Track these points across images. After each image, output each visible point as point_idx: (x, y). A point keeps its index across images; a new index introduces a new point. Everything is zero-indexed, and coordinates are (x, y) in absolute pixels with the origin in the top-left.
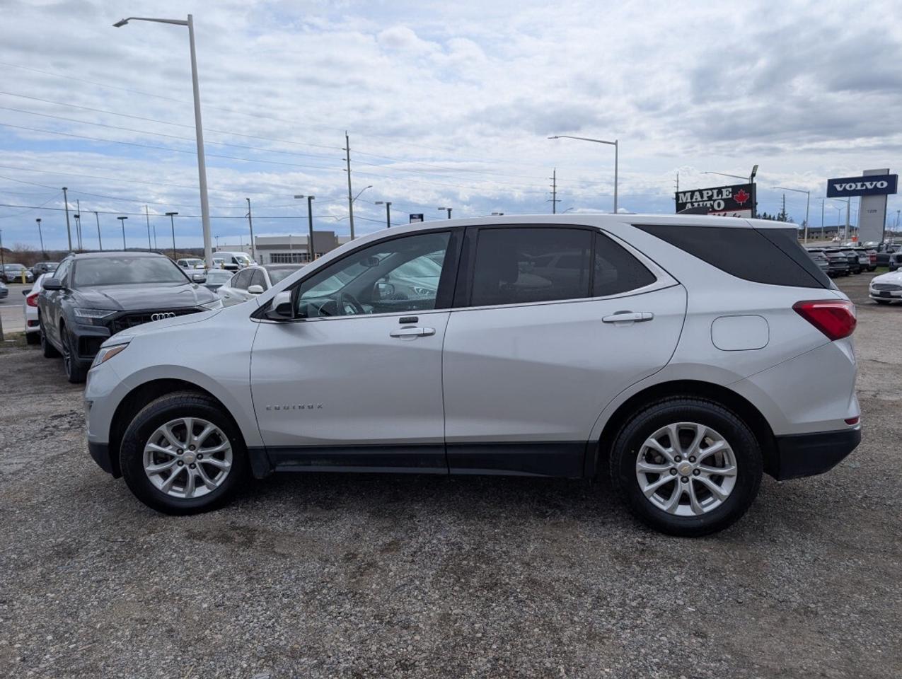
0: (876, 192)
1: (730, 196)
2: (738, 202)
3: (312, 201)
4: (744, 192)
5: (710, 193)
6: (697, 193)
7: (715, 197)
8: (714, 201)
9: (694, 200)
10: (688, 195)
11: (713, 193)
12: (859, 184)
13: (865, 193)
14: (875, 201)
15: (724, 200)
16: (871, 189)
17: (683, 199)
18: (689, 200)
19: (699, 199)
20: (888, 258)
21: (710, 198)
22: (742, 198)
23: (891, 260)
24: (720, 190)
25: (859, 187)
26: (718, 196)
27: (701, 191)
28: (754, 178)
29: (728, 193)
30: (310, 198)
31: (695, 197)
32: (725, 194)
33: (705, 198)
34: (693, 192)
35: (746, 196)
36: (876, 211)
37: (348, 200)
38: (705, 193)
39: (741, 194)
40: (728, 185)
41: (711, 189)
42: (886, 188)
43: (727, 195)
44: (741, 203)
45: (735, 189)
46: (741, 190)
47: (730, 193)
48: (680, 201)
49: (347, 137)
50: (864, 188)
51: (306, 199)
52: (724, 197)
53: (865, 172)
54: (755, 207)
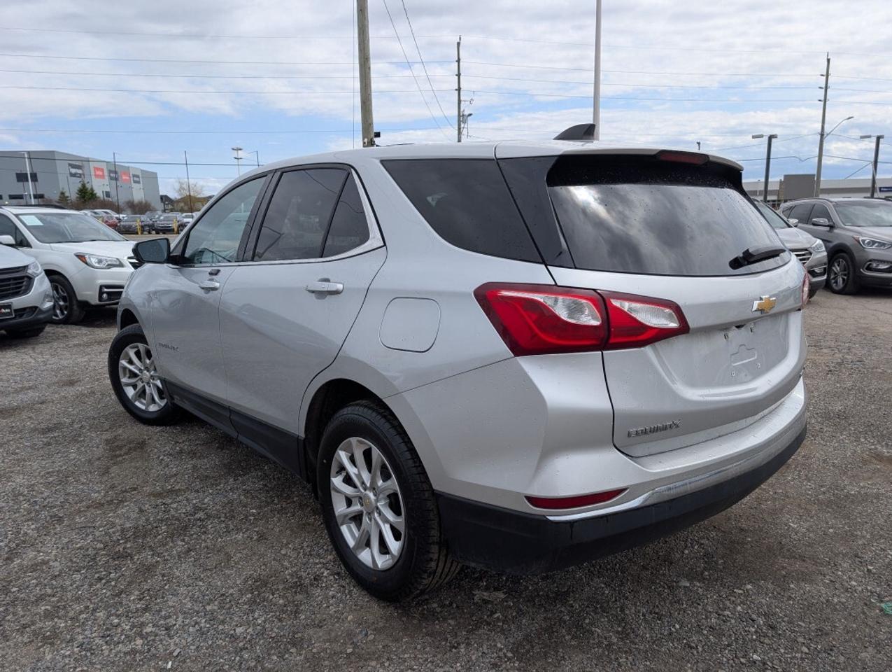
3: (773, 140)
30: (771, 138)
37: (819, 137)
49: (828, 60)
51: (766, 139)
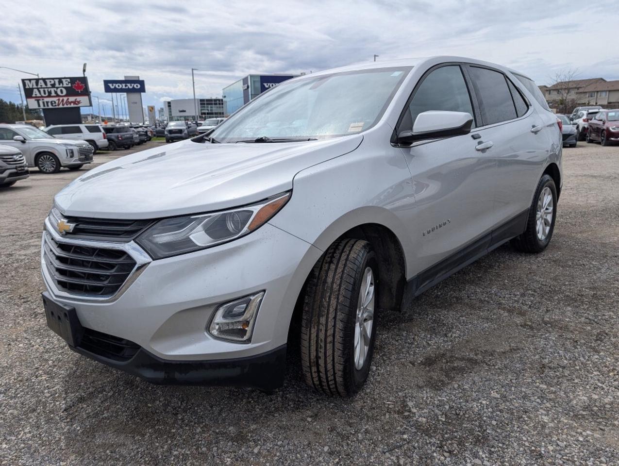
0: (133, 91)
1: (70, 85)
2: (77, 90)
4: (80, 83)
5: (53, 82)
6: (41, 82)
7: (57, 85)
8: (57, 88)
9: (39, 86)
10: (34, 82)
11: (55, 82)
12: (124, 85)
13: (128, 91)
14: (135, 96)
15: (65, 88)
16: (131, 89)
17: (29, 85)
18: (35, 86)
19: (44, 86)
20: (163, 132)
21: (53, 86)
22: (80, 88)
23: (166, 133)
24: (60, 80)
25: (124, 87)
26: (59, 84)
27: (44, 80)
28: (85, 73)
29: (67, 83)
31: (39, 84)
32: (65, 83)
33: (49, 86)
34: (37, 80)
35: (82, 87)
36: (136, 103)
38: (48, 81)
39: (78, 84)
40: (67, 76)
41: (53, 79)
42: (139, 89)
43: (67, 84)
44: (79, 91)
45: (73, 80)
46: (78, 81)
47: (69, 82)
48: (27, 87)
50: (127, 87)
52: (65, 85)
53: (125, 77)
54: (90, 94)
